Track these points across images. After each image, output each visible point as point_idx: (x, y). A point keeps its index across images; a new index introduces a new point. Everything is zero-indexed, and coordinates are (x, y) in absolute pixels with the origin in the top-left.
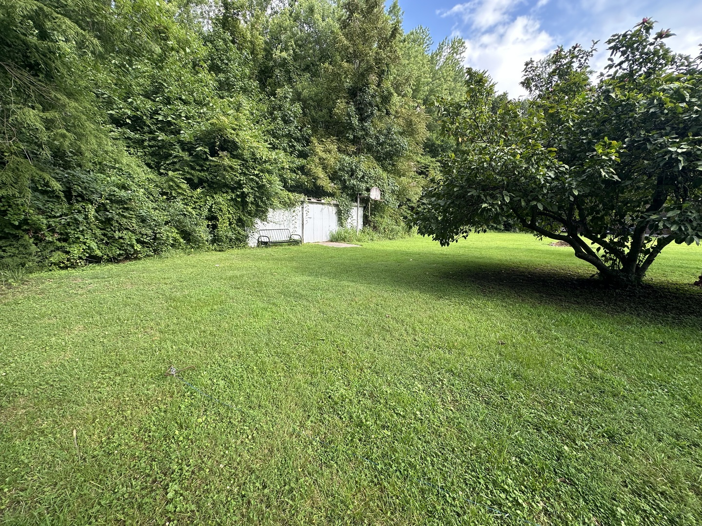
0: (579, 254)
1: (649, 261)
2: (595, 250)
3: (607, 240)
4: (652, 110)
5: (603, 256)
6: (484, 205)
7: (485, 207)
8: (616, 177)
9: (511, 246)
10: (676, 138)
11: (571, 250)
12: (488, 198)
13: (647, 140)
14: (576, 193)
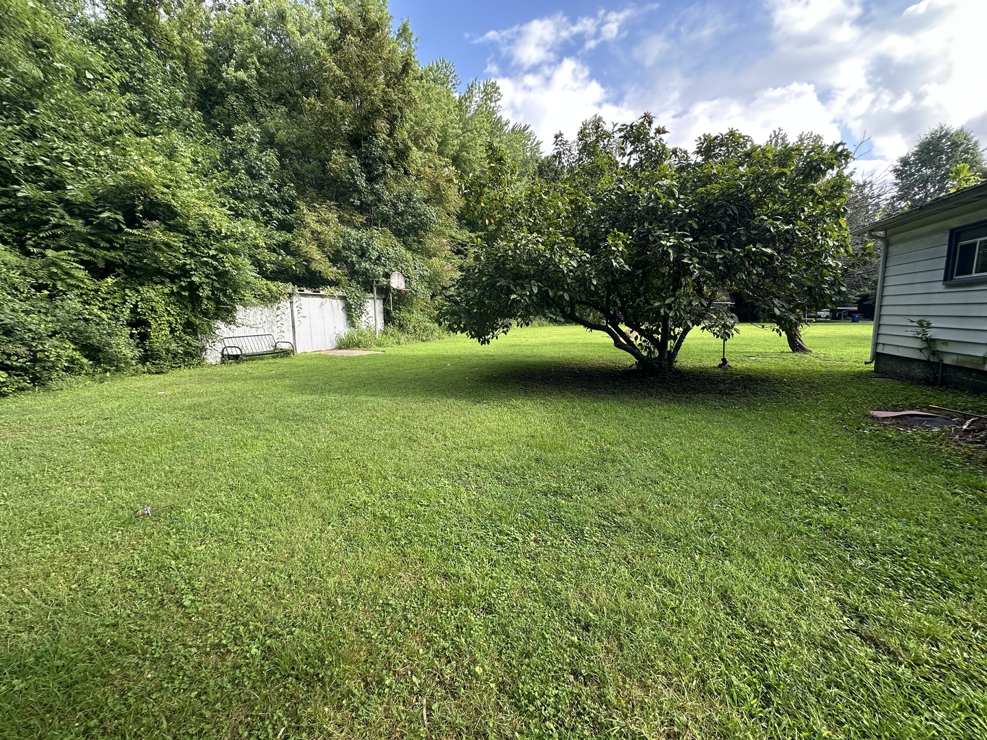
0: (618, 344)
1: (678, 347)
2: (633, 339)
3: (643, 327)
4: (651, 204)
5: (640, 344)
6: (513, 296)
7: (514, 299)
8: (627, 267)
9: (567, 341)
10: (667, 232)
11: (611, 341)
12: (518, 288)
13: (649, 231)
14: (595, 283)
